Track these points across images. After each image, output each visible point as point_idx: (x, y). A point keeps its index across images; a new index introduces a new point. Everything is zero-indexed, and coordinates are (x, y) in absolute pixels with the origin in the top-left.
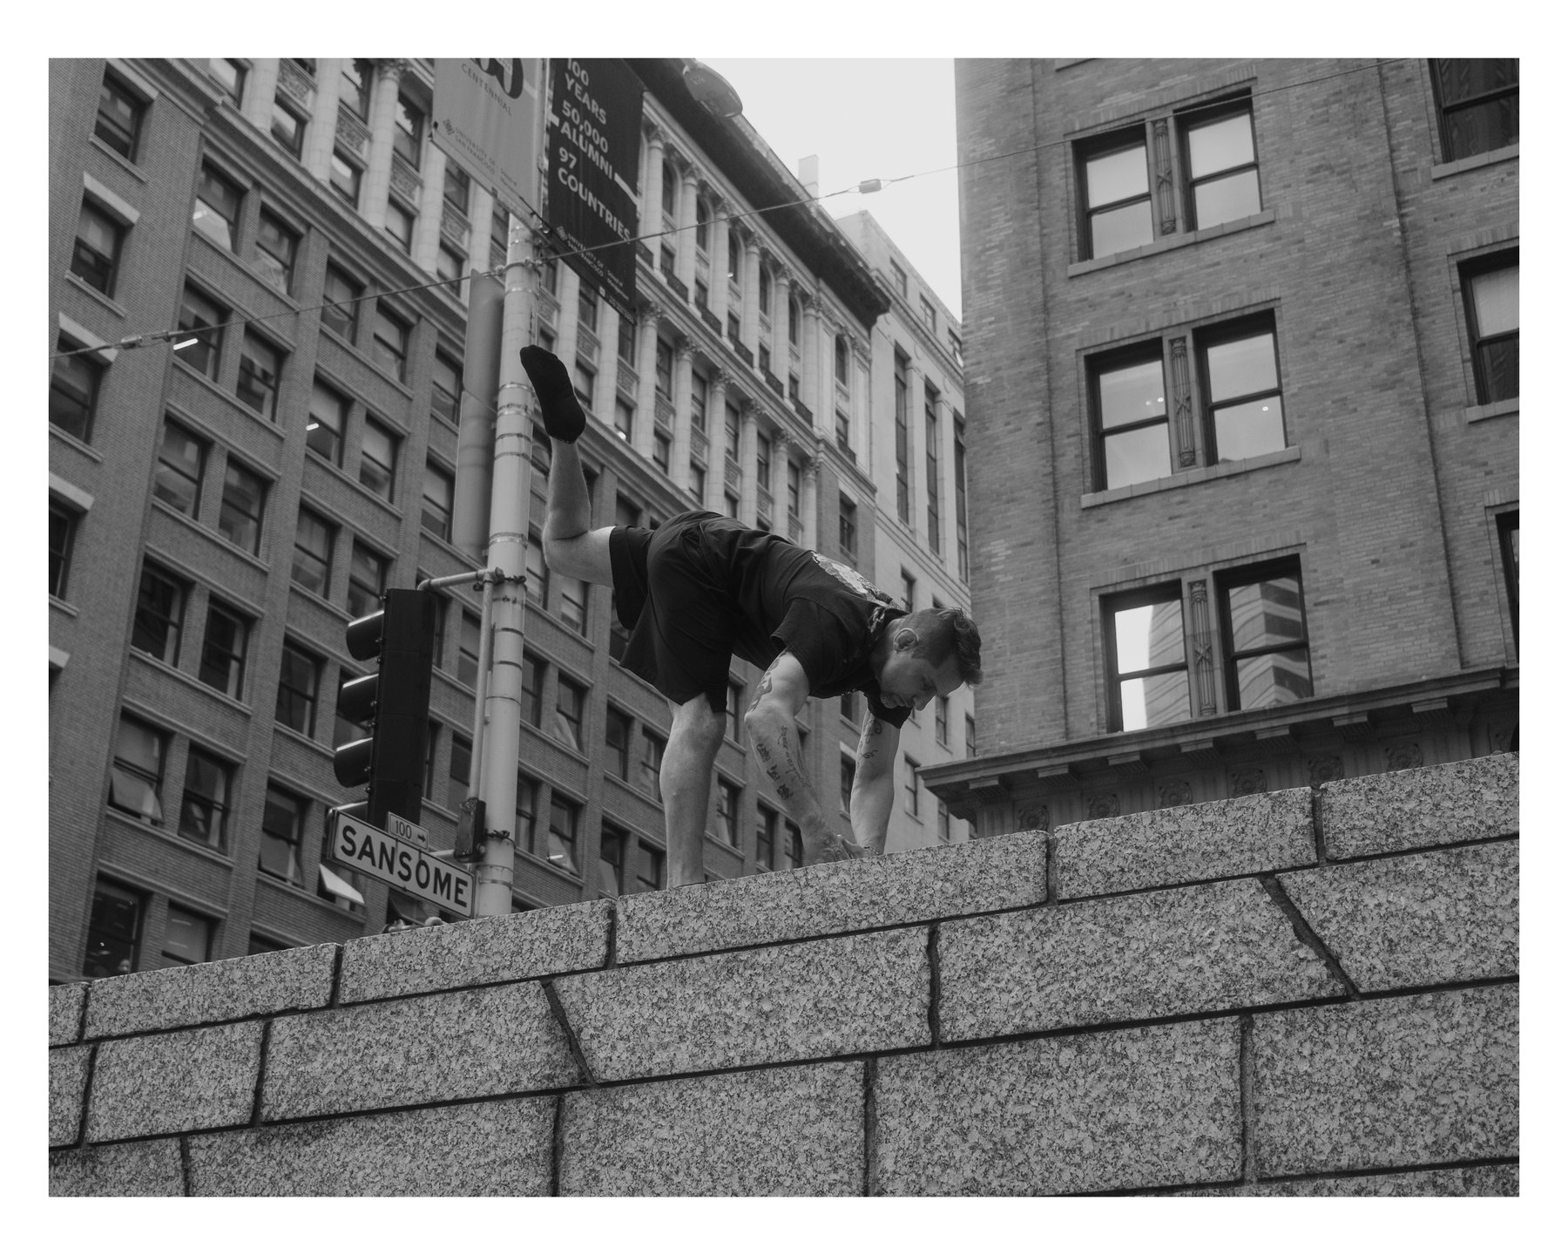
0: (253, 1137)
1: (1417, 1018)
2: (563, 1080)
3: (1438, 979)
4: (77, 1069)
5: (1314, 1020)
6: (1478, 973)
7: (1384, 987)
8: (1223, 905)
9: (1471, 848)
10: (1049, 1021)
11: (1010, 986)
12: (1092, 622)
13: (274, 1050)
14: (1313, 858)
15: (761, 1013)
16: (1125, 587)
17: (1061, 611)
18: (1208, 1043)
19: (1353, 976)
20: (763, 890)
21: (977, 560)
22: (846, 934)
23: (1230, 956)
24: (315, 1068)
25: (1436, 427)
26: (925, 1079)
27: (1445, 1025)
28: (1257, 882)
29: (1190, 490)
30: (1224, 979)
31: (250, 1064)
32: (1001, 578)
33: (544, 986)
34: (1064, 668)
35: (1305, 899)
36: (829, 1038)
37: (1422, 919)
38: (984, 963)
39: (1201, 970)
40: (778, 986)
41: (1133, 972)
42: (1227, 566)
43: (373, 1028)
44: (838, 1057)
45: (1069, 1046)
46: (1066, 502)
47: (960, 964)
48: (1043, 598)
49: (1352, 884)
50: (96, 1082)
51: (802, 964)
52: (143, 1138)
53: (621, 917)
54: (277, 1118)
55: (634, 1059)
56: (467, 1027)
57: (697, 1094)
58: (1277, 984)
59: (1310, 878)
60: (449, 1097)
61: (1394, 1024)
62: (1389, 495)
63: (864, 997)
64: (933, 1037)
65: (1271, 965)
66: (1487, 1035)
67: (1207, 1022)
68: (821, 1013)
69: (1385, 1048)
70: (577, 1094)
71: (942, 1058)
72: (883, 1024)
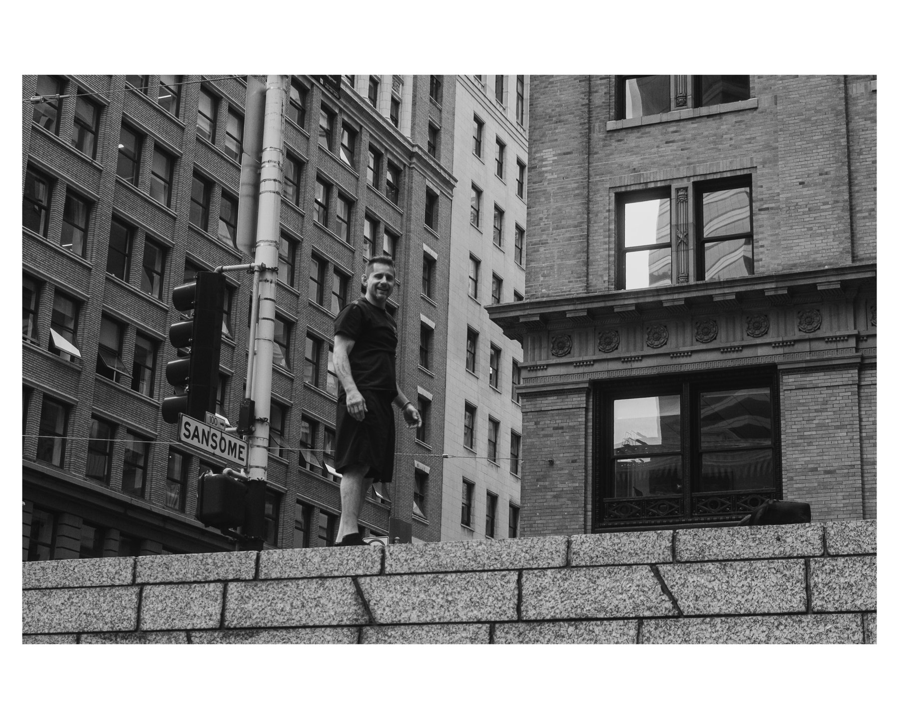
0: (221, 634)
1: (703, 627)
2: (362, 621)
3: (712, 613)
4: (134, 597)
5: (666, 624)
6: (727, 612)
7: (693, 614)
8: (635, 575)
9: (730, 563)
10: (565, 615)
11: (550, 599)
12: (609, 211)
13: (229, 597)
14: (671, 560)
15: (447, 601)
16: (633, 188)
17: (589, 201)
18: (626, 629)
19: (682, 608)
20: (449, 548)
21: (533, 162)
22: (484, 571)
23: (636, 596)
24: (249, 606)
25: (850, 92)
26: (515, 634)
27: (713, 630)
28: (649, 568)
29: (682, 123)
30: (633, 605)
31: (218, 602)
32: (549, 176)
33: (353, 580)
34: (588, 242)
35: (666, 576)
36: (475, 614)
37: (709, 589)
38: (540, 589)
39: (625, 600)
40: (455, 590)
41: (599, 599)
42: (703, 179)
43: (275, 591)
44: (479, 622)
45: (572, 626)
46: (597, 125)
47: (531, 589)
48: (577, 192)
49: (685, 572)
50: (143, 603)
51: (465, 582)
52: (168, 630)
53: (387, 553)
54: (232, 627)
55: (393, 615)
56: (319, 595)
57: (420, 632)
58: (653, 609)
59: (669, 568)
60: (311, 624)
61: (695, 628)
62: (814, 138)
63: (491, 598)
64: (519, 617)
65: (651, 601)
66: (728, 636)
67: (626, 621)
68: (472, 603)
69: (691, 637)
70: (368, 628)
71: (522, 627)
72: (498, 610)
